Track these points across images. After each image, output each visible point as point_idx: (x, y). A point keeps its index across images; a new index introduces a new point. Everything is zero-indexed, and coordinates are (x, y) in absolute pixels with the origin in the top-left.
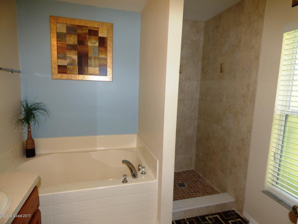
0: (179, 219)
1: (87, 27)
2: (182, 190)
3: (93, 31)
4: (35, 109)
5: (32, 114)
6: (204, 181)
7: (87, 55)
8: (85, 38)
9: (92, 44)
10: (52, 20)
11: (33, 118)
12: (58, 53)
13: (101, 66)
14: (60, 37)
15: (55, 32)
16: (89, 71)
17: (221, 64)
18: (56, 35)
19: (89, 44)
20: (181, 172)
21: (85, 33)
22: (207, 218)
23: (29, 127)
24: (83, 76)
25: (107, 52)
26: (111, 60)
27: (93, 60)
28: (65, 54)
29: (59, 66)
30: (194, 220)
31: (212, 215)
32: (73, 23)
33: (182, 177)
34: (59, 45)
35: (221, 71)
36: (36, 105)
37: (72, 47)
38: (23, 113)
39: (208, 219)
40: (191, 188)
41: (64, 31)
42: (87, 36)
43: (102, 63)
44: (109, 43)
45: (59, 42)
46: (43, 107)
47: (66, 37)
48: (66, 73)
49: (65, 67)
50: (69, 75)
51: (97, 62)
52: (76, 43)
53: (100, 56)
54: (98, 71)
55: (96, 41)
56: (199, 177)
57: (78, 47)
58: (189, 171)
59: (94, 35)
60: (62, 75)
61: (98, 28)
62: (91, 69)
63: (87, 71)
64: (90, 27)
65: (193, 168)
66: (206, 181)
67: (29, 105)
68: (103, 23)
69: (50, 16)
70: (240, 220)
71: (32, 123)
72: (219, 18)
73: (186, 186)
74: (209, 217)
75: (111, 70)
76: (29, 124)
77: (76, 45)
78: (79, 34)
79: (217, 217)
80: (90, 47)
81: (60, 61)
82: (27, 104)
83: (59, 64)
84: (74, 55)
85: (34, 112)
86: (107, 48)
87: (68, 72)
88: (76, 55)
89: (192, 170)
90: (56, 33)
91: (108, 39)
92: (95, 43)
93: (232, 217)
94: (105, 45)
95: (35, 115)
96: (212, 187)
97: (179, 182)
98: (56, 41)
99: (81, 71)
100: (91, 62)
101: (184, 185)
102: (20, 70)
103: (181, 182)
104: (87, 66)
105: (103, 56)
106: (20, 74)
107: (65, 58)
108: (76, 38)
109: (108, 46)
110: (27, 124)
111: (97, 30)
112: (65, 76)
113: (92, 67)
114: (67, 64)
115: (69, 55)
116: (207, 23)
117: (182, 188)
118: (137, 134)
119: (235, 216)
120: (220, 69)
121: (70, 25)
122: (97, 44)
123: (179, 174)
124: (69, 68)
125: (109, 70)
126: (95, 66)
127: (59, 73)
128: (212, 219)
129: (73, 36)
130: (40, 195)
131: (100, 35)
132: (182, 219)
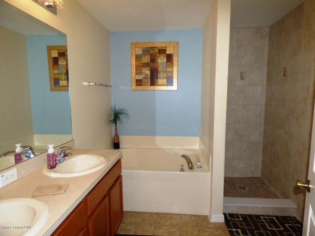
0: (232, 213)
1: (158, 47)
2: (242, 191)
3: (162, 50)
4: (120, 114)
5: (118, 117)
6: (269, 188)
7: (157, 70)
8: (156, 56)
9: (161, 60)
10: (133, 46)
11: (119, 119)
12: (136, 70)
13: (169, 78)
14: (138, 57)
15: (134, 54)
16: (158, 83)
17: (284, 68)
18: (135, 57)
19: (159, 61)
20: (244, 177)
21: (156, 53)
22: (262, 217)
23: (116, 126)
24: (154, 86)
25: (173, 66)
26: (176, 72)
27: (162, 73)
28: (141, 70)
29: (137, 80)
30: (247, 217)
31: (267, 216)
32: (147, 46)
33: (244, 182)
34: (137, 64)
35: (285, 75)
36: (121, 110)
37: (146, 65)
38: (113, 116)
39: (262, 219)
40: (252, 192)
41: (140, 53)
42: (158, 55)
43: (169, 75)
44: (175, 58)
45: (137, 62)
46: (125, 112)
47: (142, 58)
48: (141, 85)
49: (141, 80)
50: (144, 87)
51: (165, 75)
52: (149, 61)
53: (167, 70)
54: (166, 82)
55: (164, 58)
56: (263, 184)
57: (151, 65)
58: (254, 177)
59: (163, 53)
60: (138, 87)
61: (166, 47)
62: (160, 81)
63: (157, 83)
64: (160, 48)
65: (259, 175)
66: (271, 188)
67: (116, 111)
68: (170, 42)
69: (131, 43)
70: (299, 226)
71: (118, 123)
72: (282, 21)
73: (246, 189)
74: (264, 217)
75: (176, 81)
76: (116, 124)
77: (149, 63)
78: (152, 54)
79: (273, 219)
80: (160, 63)
81: (137, 76)
82: (115, 109)
83: (137, 79)
84: (147, 71)
85: (119, 115)
86: (173, 62)
87: (143, 85)
88: (149, 71)
89: (257, 177)
90: (135, 56)
91: (174, 55)
92: (164, 59)
93: (291, 222)
94: (172, 60)
95: (120, 117)
96: (276, 194)
97: (241, 185)
98: (135, 62)
99: (153, 83)
100: (161, 75)
101: (244, 188)
102: (111, 85)
103: (242, 186)
104: (157, 79)
105: (170, 70)
106: (112, 88)
107: (140, 73)
108: (149, 57)
109: (174, 61)
110: (115, 124)
111: (166, 48)
112: (140, 87)
113: (161, 79)
114: (143, 78)
115: (144, 71)
116: (272, 27)
117: (242, 190)
118: (200, 137)
119: (295, 222)
120: (283, 73)
121: (144, 48)
122: (165, 60)
123: (242, 179)
124: (144, 81)
125: (175, 81)
126: (163, 78)
127: (137, 85)
128: (267, 219)
129: (147, 56)
130: (122, 171)
131: (168, 53)
132: (236, 213)
